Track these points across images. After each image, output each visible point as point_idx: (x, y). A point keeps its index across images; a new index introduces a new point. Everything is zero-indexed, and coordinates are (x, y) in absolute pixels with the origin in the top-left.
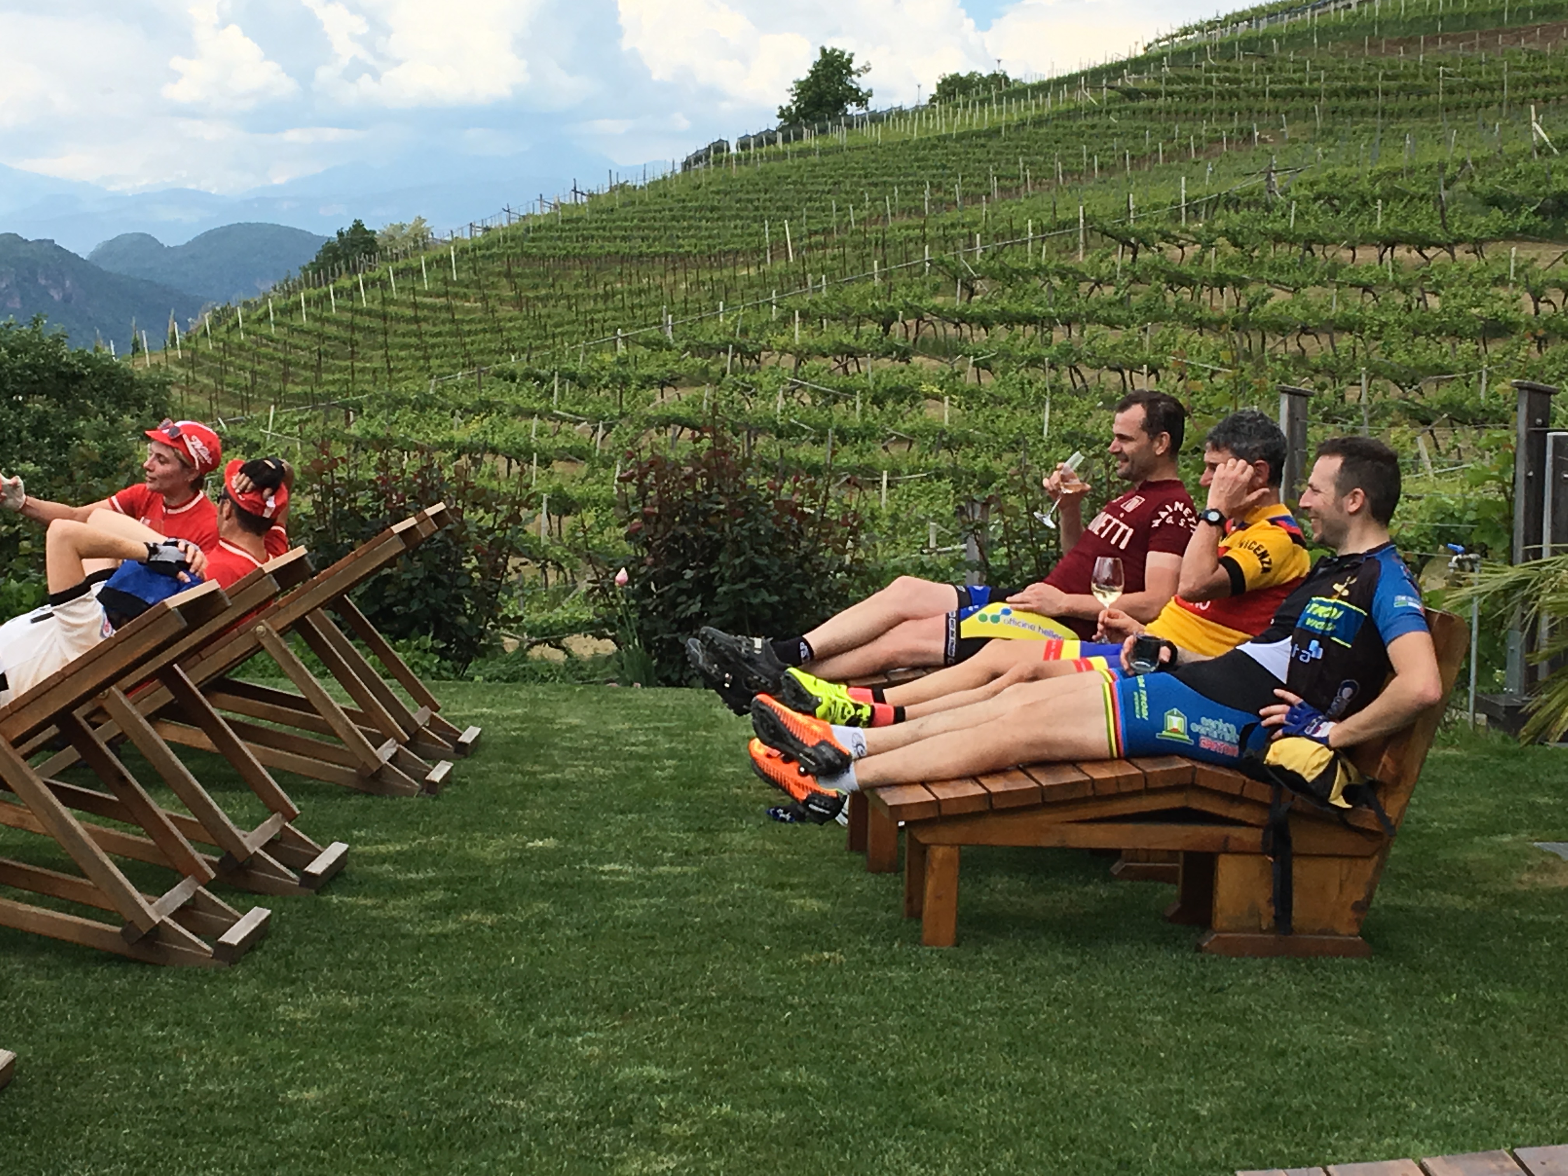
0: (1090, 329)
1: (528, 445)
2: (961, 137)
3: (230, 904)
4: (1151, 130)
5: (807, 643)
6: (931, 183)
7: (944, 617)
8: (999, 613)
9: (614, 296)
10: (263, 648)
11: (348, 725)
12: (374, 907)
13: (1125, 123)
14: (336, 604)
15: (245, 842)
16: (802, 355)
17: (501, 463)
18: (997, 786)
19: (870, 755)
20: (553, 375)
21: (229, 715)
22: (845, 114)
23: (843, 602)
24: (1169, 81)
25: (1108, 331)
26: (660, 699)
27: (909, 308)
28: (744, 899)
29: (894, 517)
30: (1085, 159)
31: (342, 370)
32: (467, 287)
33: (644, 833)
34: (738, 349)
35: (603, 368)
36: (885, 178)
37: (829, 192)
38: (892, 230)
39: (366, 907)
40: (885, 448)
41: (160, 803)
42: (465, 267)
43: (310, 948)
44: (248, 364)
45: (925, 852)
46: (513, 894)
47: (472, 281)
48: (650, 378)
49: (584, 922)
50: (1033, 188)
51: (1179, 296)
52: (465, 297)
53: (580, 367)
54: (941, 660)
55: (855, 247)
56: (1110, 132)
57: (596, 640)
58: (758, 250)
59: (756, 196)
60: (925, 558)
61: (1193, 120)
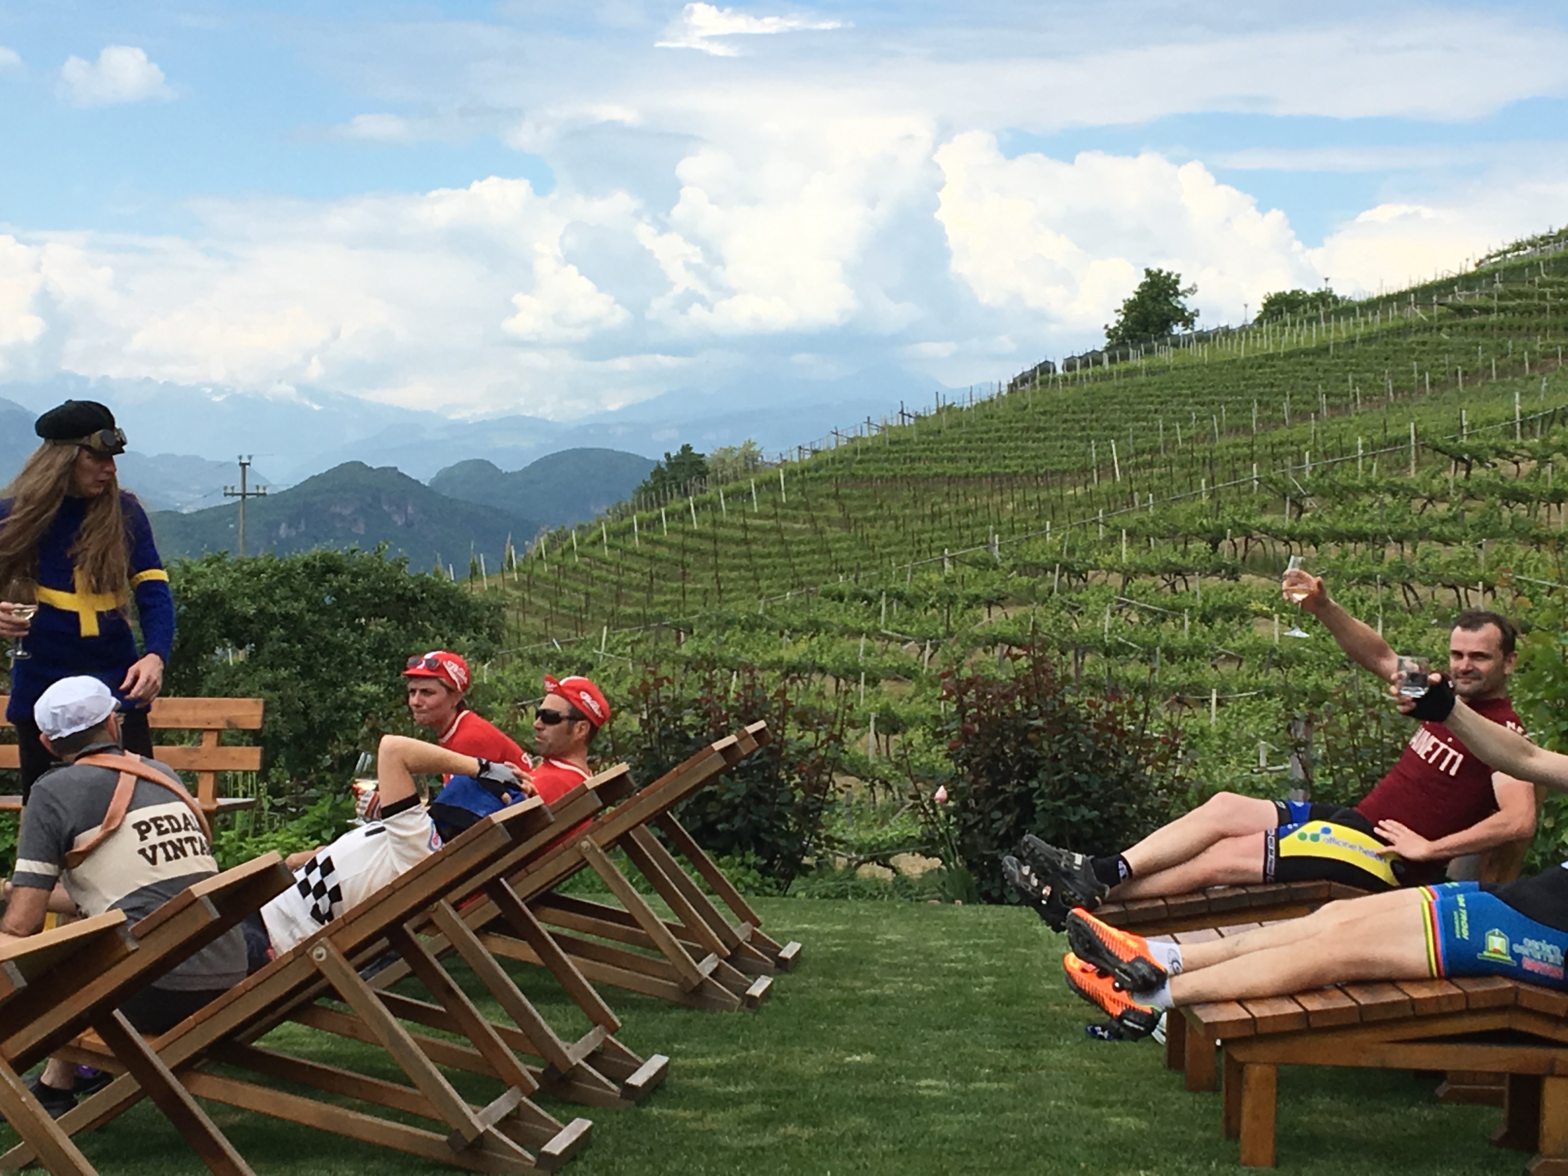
0: (1422, 545)
1: (856, 664)
2: (1289, 355)
3: (554, 1116)
4: (1483, 345)
5: (1126, 862)
6: (1259, 402)
7: (1263, 834)
8: (1318, 831)
9: (941, 516)
10: (588, 864)
11: (670, 939)
12: (694, 1119)
13: (1457, 339)
14: (659, 820)
15: (569, 1054)
16: (1129, 575)
17: (830, 682)
18: (1313, 1004)
19: (1185, 971)
20: (881, 594)
21: (556, 929)
22: (1170, 335)
23: (1164, 819)
24: (1501, 297)
25: (1440, 547)
26: (980, 917)
27: (1236, 525)
28: (1060, 1117)
29: (1224, 736)
30: (1416, 375)
31: (673, 591)
32: (796, 508)
33: (962, 1050)
34: (1065, 568)
35: (931, 588)
36: (1213, 397)
37: (1156, 411)
38: (1220, 448)
39: (685, 1120)
40: (1215, 666)
41: (487, 1015)
42: (795, 489)
43: (629, 1159)
44: (582, 587)
45: (1241, 1071)
46: (829, 1108)
47: (800, 502)
48: (977, 597)
49: (900, 1137)
50: (1362, 403)
51: (1515, 512)
52: (795, 519)
53: (908, 587)
54: (1261, 878)
55: (1183, 466)
56: (1442, 348)
57: (924, 858)
58: (1085, 470)
59: (1082, 416)
60: (1256, 778)
61: (1527, 335)
